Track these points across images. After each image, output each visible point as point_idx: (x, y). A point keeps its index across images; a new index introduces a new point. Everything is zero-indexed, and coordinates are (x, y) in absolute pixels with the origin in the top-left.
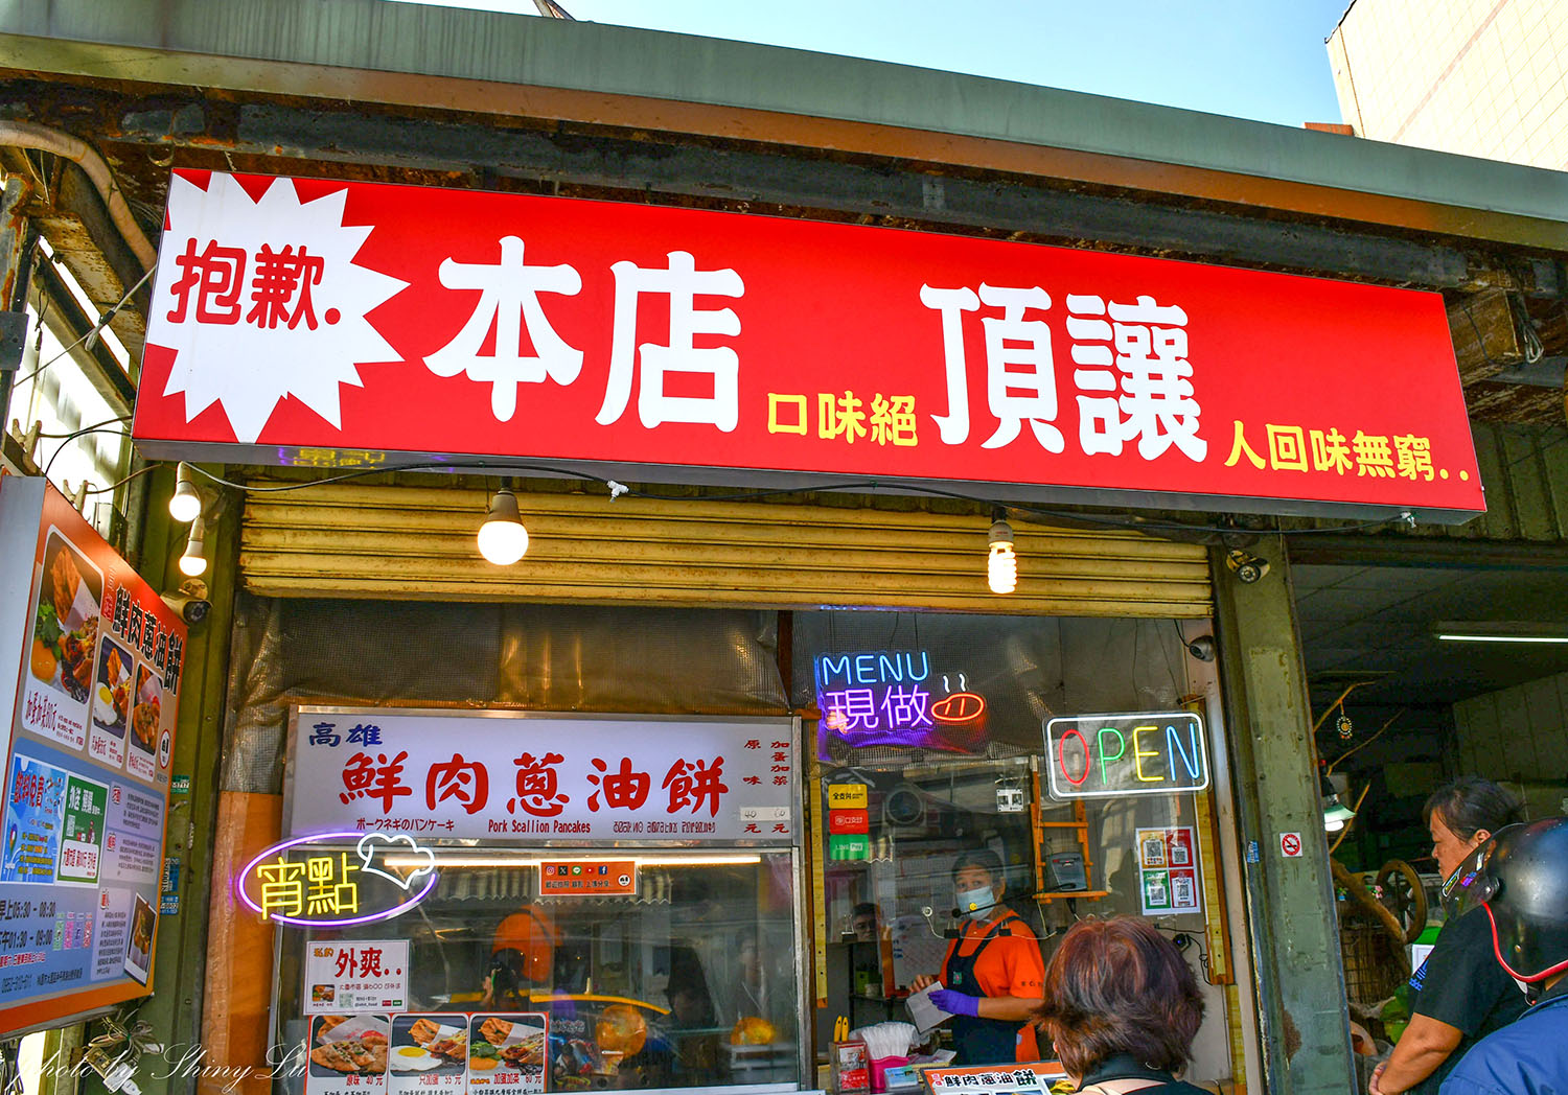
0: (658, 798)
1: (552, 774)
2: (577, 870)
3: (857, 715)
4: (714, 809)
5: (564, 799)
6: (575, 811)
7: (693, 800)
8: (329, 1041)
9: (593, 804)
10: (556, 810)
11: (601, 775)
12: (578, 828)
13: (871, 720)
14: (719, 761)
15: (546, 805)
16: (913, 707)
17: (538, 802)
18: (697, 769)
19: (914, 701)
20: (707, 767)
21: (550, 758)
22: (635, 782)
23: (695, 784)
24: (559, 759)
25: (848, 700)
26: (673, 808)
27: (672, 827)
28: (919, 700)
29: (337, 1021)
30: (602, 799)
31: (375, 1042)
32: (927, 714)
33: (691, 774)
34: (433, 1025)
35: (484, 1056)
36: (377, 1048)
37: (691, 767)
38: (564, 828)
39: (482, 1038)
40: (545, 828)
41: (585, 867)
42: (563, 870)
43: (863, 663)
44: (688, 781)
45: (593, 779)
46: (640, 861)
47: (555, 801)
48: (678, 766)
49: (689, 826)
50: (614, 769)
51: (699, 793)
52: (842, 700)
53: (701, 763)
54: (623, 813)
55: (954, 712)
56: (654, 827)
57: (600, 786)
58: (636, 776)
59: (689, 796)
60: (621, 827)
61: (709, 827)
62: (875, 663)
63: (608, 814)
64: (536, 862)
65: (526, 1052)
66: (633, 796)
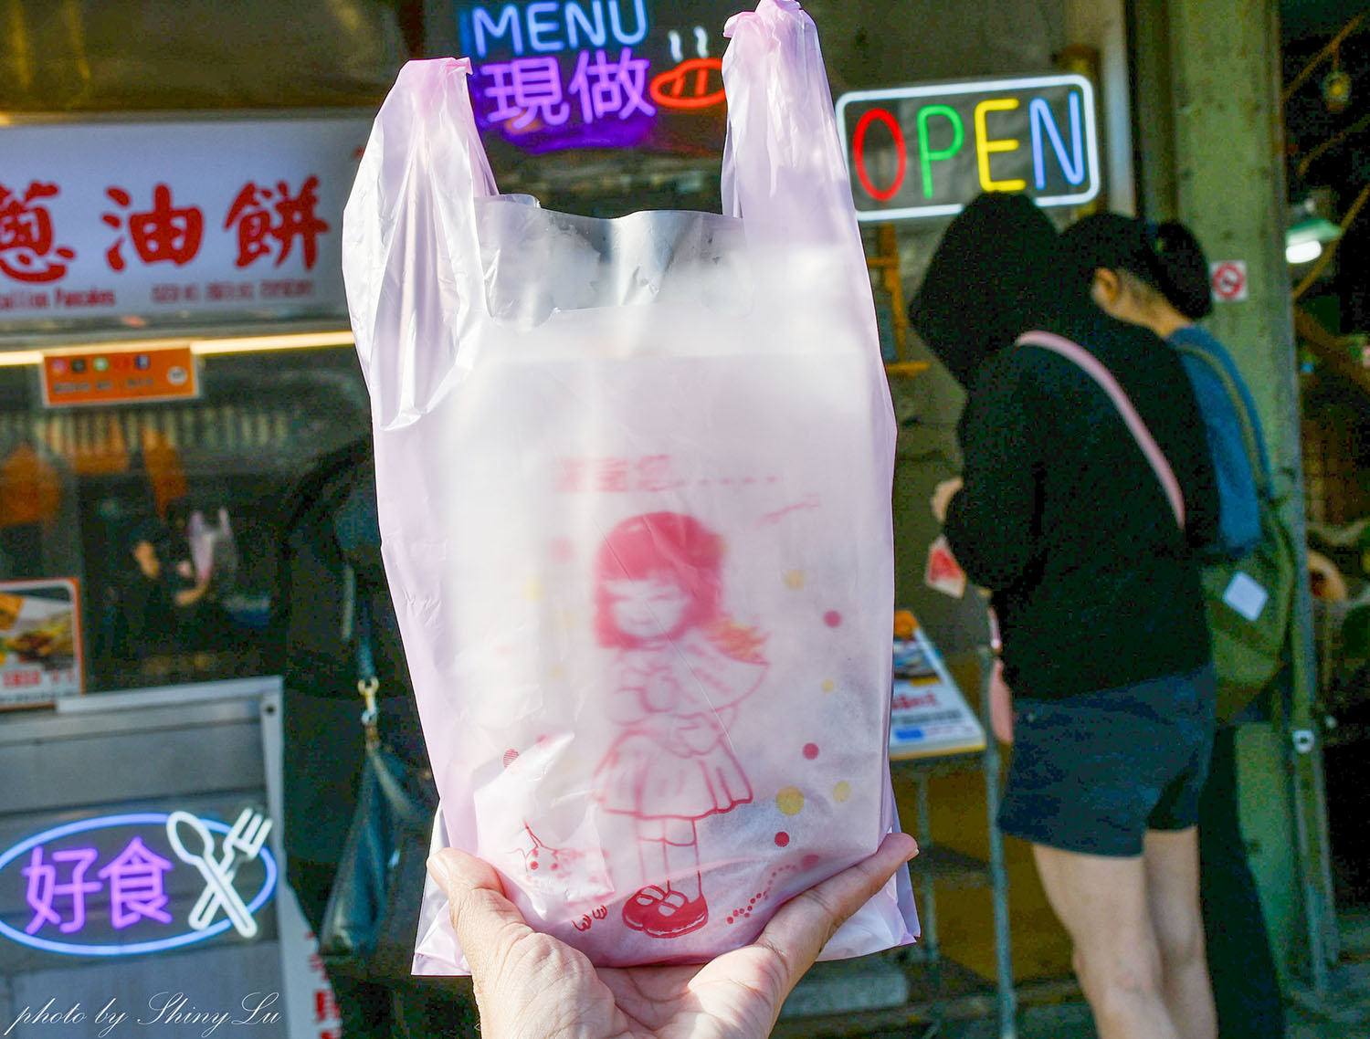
0: (219, 245)
1: (43, 215)
2: (100, 365)
3: (534, 102)
4: (310, 256)
5: (67, 253)
6: (87, 271)
7: (274, 245)
9: (115, 260)
10: (56, 273)
11: (123, 214)
12: (94, 298)
13: (555, 110)
14: (312, 183)
15: (38, 265)
16: (622, 88)
17: (24, 260)
18: (278, 197)
19: (623, 76)
20: (294, 192)
21: (37, 190)
22: (180, 223)
23: (277, 220)
24: (51, 190)
25: (518, 78)
26: (245, 259)
27: (245, 291)
28: (632, 74)
30: (129, 252)
32: (646, 95)
33: (268, 205)
37: (267, 194)
38: (72, 300)
40: (41, 301)
41: (114, 359)
42: (78, 365)
43: (541, 17)
44: (265, 216)
45: (112, 221)
46: (202, 347)
47: (53, 258)
48: (247, 195)
49: (271, 288)
50: (143, 203)
51: (284, 235)
52: (508, 79)
53: (283, 188)
54: (165, 271)
55: (688, 91)
56: (216, 291)
57: (124, 231)
58: (180, 213)
59: (269, 240)
60: (163, 293)
61: (303, 287)
62: (558, 17)
63: (141, 276)
64: (33, 357)
66: (178, 243)
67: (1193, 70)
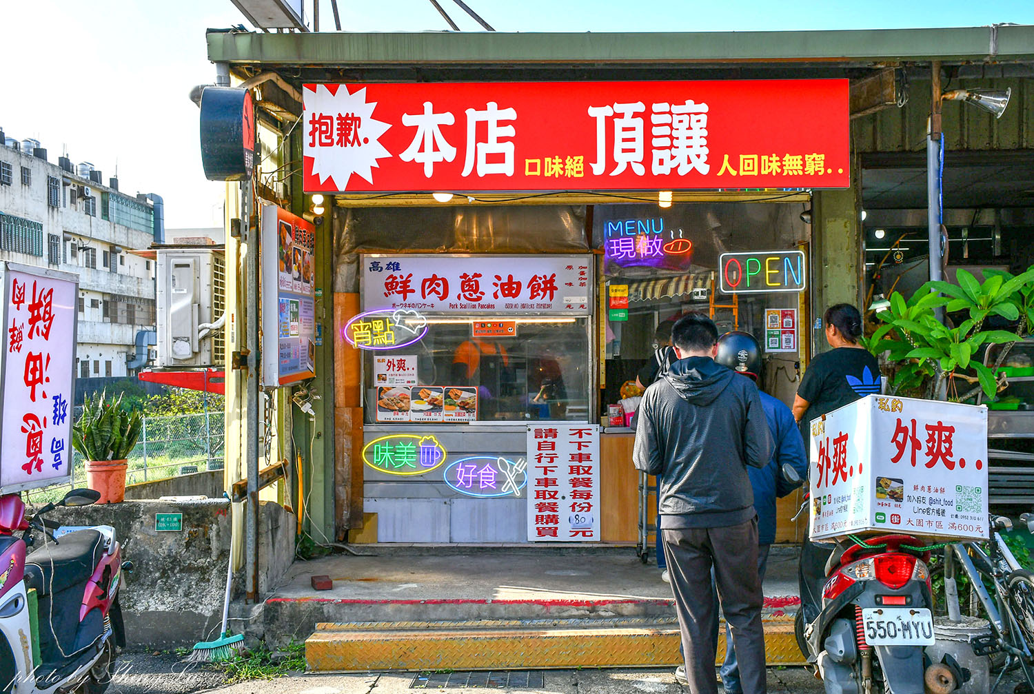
0: (525, 293)
1: (477, 282)
2: (489, 325)
3: (625, 251)
4: (551, 297)
5: (483, 293)
6: (488, 299)
7: (542, 293)
8: (385, 397)
9: (496, 296)
10: (479, 299)
11: (499, 283)
12: (489, 306)
13: (632, 254)
14: (554, 275)
15: (474, 296)
16: (654, 247)
17: (471, 295)
18: (543, 279)
19: (654, 243)
20: (548, 279)
21: (476, 275)
22: (515, 286)
23: (542, 286)
24: (480, 275)
25: (621, 243)
26: (532, 297)
27: (532, 306)
28: (657, 243)
29: (388, 389)
30: (499, 293)
31: (404, 398)
32: (661, 250)
33: (540, 282)
34: (428, 391)
35: (450, 405)
36: (405, 401)
37: (540, 278)
38: (483, 307)
39: (449, 397)
40: (474, 306)
41: (494, 324)
42: (483, 325)
43: (629, 225)
44: (539, 284)
45: (496, 284)
46: (518, 321)
47: (478, 294)
48: (534, 278)
49: (539, 306)
50: (505, 280)
51: (544, 290)
52: (618, 244)
53: (545, 277)
54: (510, 300)
55: (676, 248)
56: (523, 306)
57: (499, 287)
58: (515, 283)
59: (540, 292)
60: (508, 306)
61: (549, 306)
62: (635, 225)
63: (503, 300)
64: (471, 321)
65: (468, 404)
66: (514, 292)
67: (830, 254)
